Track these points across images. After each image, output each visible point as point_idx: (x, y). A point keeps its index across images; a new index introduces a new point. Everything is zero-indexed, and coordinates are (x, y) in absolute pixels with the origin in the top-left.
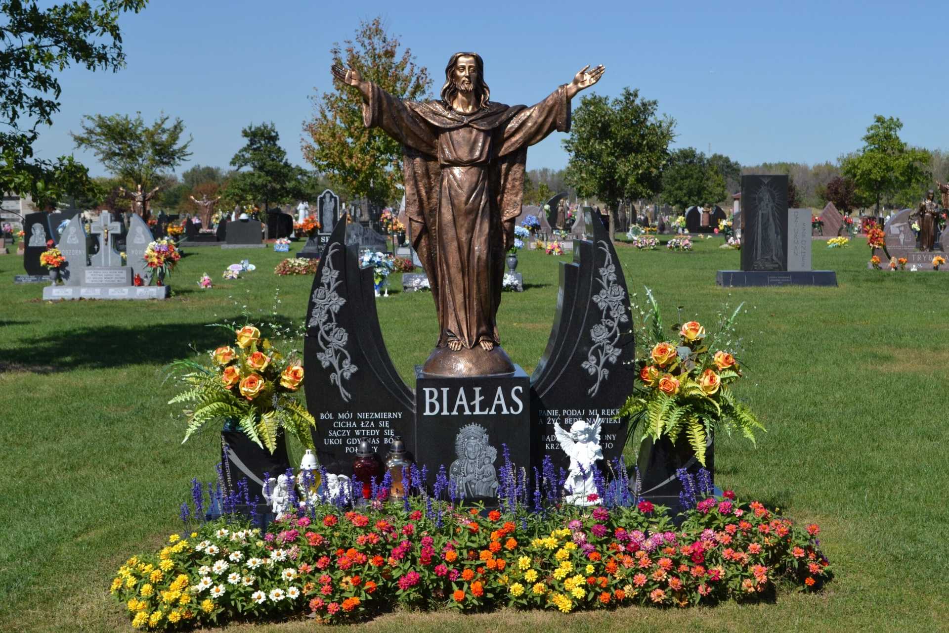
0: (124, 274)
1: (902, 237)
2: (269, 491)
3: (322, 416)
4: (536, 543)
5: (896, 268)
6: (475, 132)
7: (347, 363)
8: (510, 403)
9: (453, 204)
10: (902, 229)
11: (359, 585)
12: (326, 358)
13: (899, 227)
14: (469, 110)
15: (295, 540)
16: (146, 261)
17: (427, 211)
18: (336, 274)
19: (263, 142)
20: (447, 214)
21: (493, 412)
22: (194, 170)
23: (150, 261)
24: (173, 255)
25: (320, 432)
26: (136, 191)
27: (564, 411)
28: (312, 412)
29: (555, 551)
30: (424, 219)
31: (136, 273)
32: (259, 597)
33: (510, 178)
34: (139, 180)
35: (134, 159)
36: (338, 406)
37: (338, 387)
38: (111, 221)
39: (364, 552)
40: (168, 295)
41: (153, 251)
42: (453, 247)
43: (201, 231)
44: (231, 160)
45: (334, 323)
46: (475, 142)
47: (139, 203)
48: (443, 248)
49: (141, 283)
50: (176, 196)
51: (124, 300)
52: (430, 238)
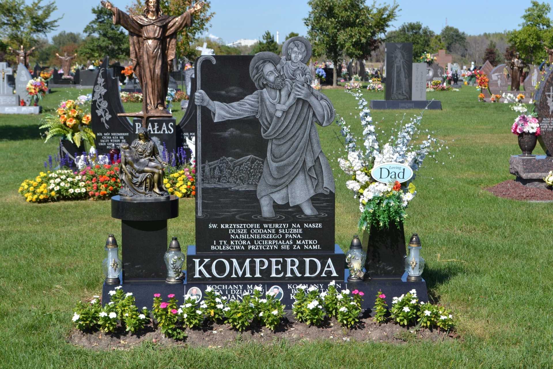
0: (14, 99)
1: (499, 82)
2: (77, 161)
3: (98, 134)
4: (171, 176)
5: (494, 101)
6: (156, 27)
7: (107, 114)
8: (168, 129)
9: (147, 54)
10: (499, 77)
11: (107, 187)
12: (99, 112)
13: (497, 76)
14: (154, 18)
15: (84, 174)
16: (28, 91)
17: (138, 57)
18: (103, 80)
19: (106, 17)
20: (145, 58)
21: (162, 132)
22: (61, 35)
23: (30, 91)
24: (43, 88)
25: (97, 140)
26: (19, 50)
27: (191, 134)
28: (95, 133)
29: (178, 178)
30: (137, 60)
31: (21, 98)
32: (71, 191)
33: (171, 44)
34: (21, 42)
35: (18, 28)
36: (104, 131)
37: (104, 123)
38: (7, 67)
39: (109, 177)
40: (41, 112)
41: (32, 85)
42: (147, 70)
43: (63, 77)
44: (83, 29)
45: (103, 99)
46: (156, 30)
47: (22, 58)
48: (144, 71)
49: (24, 104)
50: (47, 54)
51: (14, 114)
52: (140, 67)
